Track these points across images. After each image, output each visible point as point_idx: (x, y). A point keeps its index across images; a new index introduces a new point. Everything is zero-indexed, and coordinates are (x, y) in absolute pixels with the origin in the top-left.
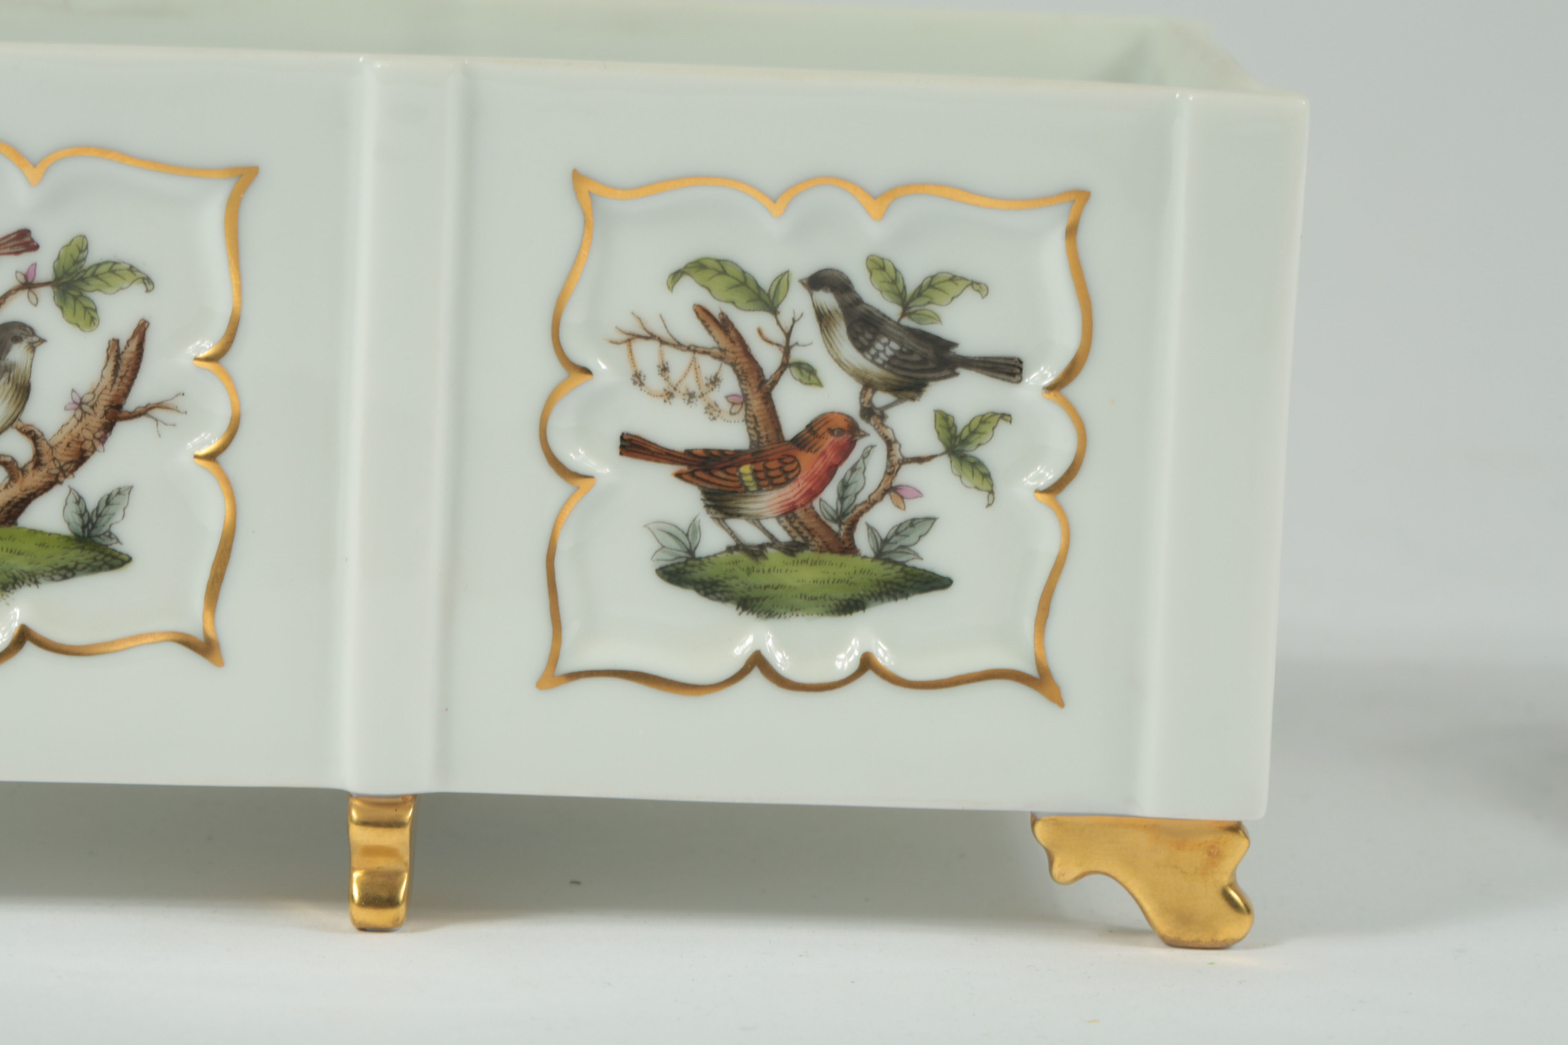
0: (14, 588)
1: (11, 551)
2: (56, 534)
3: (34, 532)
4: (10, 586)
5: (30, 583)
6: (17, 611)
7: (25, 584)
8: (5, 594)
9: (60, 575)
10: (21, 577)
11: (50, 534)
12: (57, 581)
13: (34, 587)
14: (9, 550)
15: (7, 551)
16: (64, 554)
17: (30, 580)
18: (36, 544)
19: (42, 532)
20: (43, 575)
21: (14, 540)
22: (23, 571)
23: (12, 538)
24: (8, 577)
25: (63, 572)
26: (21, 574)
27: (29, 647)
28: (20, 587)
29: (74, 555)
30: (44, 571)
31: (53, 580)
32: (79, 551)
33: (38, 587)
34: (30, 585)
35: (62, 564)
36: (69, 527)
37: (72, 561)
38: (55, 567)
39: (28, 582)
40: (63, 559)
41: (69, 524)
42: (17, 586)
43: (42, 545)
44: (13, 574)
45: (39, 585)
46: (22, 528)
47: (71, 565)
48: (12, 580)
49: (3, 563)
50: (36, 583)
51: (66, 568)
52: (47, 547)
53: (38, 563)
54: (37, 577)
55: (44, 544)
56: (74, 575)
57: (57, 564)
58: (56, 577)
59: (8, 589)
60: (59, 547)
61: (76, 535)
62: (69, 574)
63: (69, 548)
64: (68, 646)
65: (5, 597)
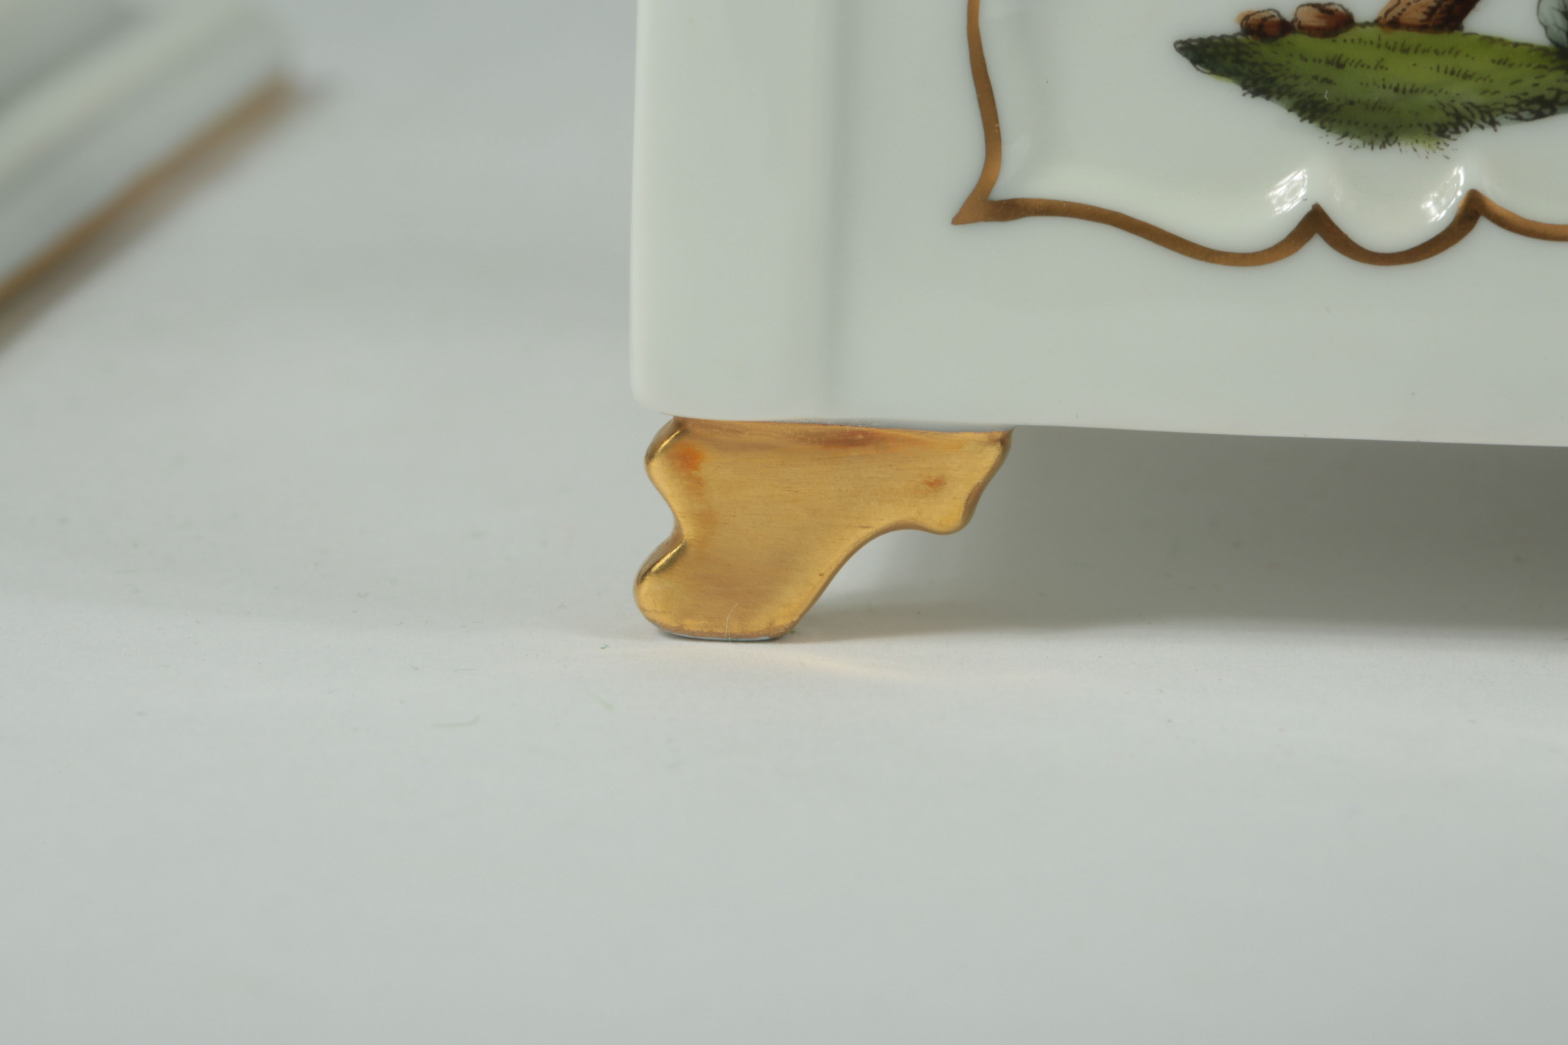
0: (1457, 132)
1: (1452, 73)
2: (1525, 44)
3: (1489, 41)
4: (1451, 129)
5: (1483, 124)
6: (1460, 173)
7: (1475, 125)
8: (1442, 140)
9: (1532, 111)
10: (1468, 115)
11: (1516, 45)
12: (1527, 120)
13: (1489, 130)
14: (1450, 70)
15: (1446, 72)
16: (1537, 78)
17: (1483, 119)
18: (1493, 61)
19: (1502, 42)
20: (1504, 112)
21: (1457, 54)
22: (1472, 105)
23: (1454, 52)
24: (1448, 114)
25: (1536, 107)
26: (1468, 109)
27: (1484, 228)
28: (1467, 130)
29: (1552, 80)
30: (1506, 105)
31: (1520, 119)
32: (1560, 74)
33: (1496, 130)
34: (1482, 127)
35: (1534, 93)
36: (1547, 33)
37: (1551, 89)
38: (1523, 97)
39: (1480, 122)
40: (1536, 85)
41: (1546, 28)
42: (1461, 129)
43: (1502, 62)
44: (1455, 109)
45: (1498, 127)
46: (1470, 34)
47: (1550, 95)
48: (1453, 120)
49: (1440, 91)
50: (1493, 123)
51: (1540, 100)
52: (1511, 65)
53: (1497, 92)
54: (1494, 114)
55: (1507, 60)
56: (1553, 112)
57: (1526, 94)
58: (1525, 114)
59: (1447, 133)
60: (1529, 65)
61: (1557, 44)
62: (1547, 111)
63: (1546, 67)
64: (1545, 225)
65: (1442, 146)
